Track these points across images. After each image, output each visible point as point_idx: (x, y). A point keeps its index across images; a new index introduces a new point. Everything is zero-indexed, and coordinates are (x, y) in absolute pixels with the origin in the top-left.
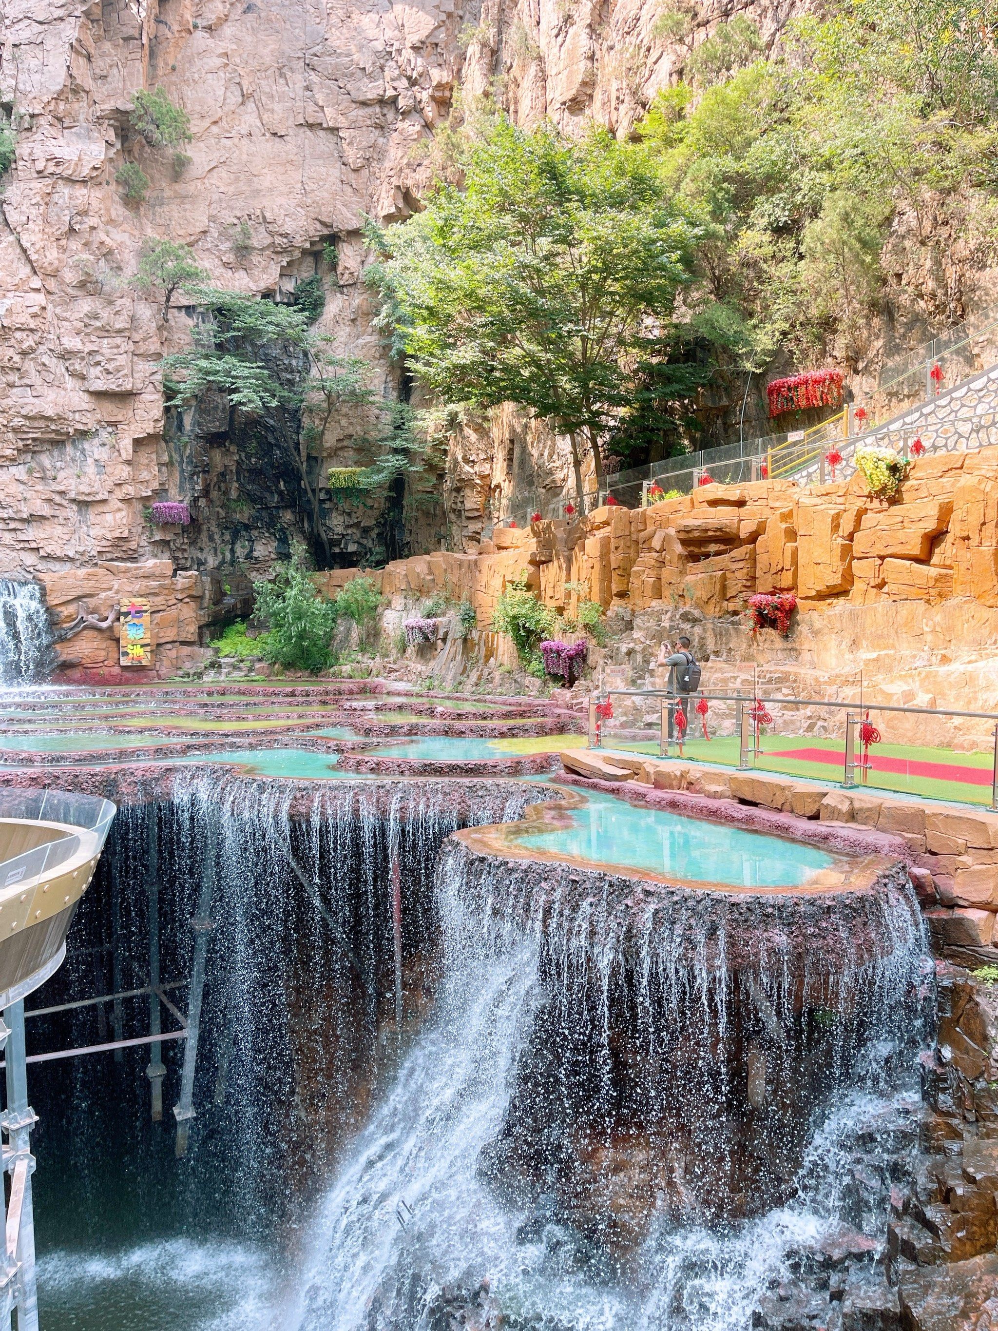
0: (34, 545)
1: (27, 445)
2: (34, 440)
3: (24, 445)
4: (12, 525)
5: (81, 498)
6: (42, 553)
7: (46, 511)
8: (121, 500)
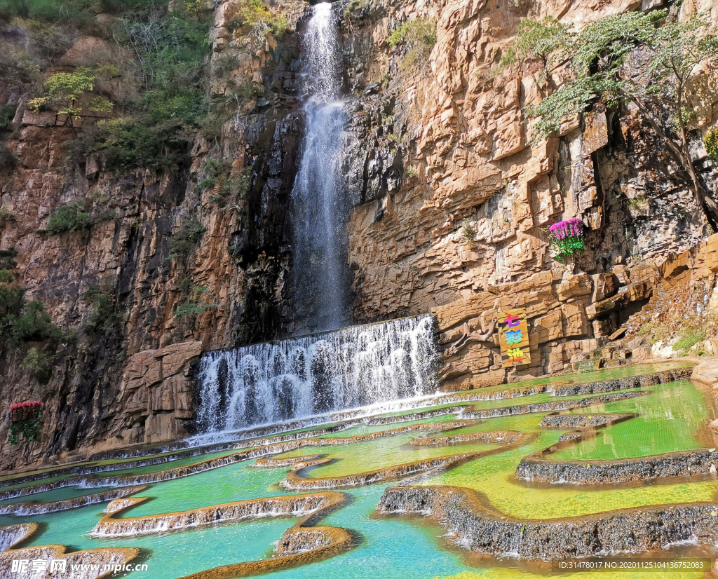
0: (468, 283)
1: (457, 215)
2: (461, 210)
3: (455, 216)
4: (453, 273)
5: (495, 240)
6: (474, 287)
7: (474, 256)
8: (524, 232)
